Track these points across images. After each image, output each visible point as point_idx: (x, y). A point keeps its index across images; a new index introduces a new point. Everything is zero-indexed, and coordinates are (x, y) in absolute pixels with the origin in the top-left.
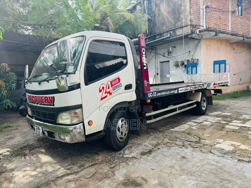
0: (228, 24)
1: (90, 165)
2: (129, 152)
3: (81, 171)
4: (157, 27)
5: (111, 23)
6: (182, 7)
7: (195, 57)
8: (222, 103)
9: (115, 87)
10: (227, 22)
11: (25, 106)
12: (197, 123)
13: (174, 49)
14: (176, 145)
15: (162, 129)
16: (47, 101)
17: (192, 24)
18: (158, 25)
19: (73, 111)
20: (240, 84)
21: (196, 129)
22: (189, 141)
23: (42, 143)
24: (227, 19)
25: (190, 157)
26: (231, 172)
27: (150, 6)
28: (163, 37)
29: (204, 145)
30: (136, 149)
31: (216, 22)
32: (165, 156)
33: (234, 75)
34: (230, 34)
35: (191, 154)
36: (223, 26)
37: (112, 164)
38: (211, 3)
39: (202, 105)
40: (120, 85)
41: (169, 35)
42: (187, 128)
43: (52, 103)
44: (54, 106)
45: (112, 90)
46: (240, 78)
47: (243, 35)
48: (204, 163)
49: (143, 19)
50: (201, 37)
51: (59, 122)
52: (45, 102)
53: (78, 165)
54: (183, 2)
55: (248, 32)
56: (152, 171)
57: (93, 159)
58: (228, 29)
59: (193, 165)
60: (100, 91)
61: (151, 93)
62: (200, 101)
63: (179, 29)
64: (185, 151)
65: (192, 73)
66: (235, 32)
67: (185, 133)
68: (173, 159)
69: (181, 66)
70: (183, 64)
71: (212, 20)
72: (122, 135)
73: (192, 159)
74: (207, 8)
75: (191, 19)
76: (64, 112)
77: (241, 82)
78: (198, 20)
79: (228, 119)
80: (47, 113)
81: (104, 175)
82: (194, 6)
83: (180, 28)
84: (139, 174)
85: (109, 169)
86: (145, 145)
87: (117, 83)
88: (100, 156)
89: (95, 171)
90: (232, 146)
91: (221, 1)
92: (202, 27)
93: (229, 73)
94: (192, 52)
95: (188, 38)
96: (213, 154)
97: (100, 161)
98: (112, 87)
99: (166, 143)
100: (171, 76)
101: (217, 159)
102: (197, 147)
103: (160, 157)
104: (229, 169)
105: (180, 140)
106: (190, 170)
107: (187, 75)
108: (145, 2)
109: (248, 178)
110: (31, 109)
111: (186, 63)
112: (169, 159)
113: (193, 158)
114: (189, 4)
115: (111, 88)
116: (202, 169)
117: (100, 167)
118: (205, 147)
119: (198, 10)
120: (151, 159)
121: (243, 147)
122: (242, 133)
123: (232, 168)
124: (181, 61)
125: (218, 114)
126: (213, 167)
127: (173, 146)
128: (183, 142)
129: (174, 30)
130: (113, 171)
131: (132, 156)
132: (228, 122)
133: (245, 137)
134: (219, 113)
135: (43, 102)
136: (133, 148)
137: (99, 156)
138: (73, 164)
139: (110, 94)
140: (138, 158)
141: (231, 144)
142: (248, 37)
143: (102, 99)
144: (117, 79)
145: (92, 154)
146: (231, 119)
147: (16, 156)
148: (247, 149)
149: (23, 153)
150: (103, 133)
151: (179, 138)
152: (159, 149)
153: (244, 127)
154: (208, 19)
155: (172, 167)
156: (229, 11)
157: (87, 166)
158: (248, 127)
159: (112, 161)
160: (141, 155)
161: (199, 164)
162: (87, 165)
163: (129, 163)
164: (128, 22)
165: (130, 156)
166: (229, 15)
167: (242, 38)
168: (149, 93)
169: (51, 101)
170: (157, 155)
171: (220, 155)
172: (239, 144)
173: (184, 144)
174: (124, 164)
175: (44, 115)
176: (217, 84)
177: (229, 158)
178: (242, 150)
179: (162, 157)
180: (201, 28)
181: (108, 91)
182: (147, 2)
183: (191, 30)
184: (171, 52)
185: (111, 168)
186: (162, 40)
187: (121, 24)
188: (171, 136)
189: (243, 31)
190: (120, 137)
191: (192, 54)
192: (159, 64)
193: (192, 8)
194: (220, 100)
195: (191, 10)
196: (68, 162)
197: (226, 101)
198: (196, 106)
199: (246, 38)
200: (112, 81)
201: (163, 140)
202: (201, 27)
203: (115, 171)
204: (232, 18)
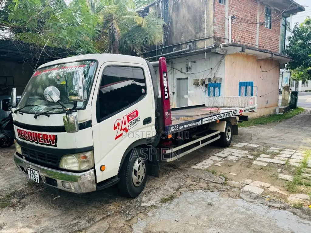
0: (256, 37)
1: (101, 217)
2: (147, 199)
3: (91, 226)
4: (174, 36)
5: (118, 28)
6: (205, 16)
7: (218, 76)
8: (247, 131)
9: (132, 122)
10: (255, 35)
11: (4, 135)
12: (221, 157)
13: (194, 64)
14: (200, 189)
15: (182, 167)
16: (46, 140)
17: (216, 36)
18: (175, 33)
19: (82, 155)
20: (266, 107)
21: (221, 166)
22: (214, 183)
23: (34, 188)
24: (255, 32)
25: (217, 204)
26: (263, 222)
27: (166, 9)
28: (181, 49)
29: (231, 187)
30: (154, 195)
31: (243, 35)
32: (189, 203)
33: (260, 96)
34: (258, 51)
35: (217, 199)
36: (250, 40)
37: (128, 216)
38: (238, 12)
39: (226, 136)
40: (138, 119)
41: (188, 48)
42: (211, 164)
43: (53, 143)
44: (56, 146)
45: (129, 126)
46: (267, 100)
47: (271, 52)
48: (233, 211)
49: (156, 25)
50: (225, 52)
51: (62, 166)
52: (43, 141)
53: (87, 219)
54: (206, 9)
55: (277, 47)
56: (176, 224)
57: (104, 209)
58: (256, 43)
59: (222, 214)
60: (115, 128)
61: (173, 127)
62: (224, 131)
63: (201, 41)
64: (211, 196)
65: (214, 95)
66: (263, 47)
67: (209, 171)
68: (198, 207)
69: (201, 85)
70: (204, 83)
71: (238, 32)
72: (139, 179)
73: (220, 207)
74: (233, 19)
75: (214, 30)
76: (70, 155)
77: (268, 105)
78: (222, 31)
79: (255, 153)
80: (46, 155)
81: (120, 230)
82: (218, 15)
83: (202, 39)
84: (161, 228)
85: (125, 223)
86: (165, 189)
87: (135, 117)
88: (113, 206)
89: (108, 226)
90: (261, 187)
91: (249, 11)
92: (227, 40)
93: (256, 97)
94: (214, 69)
95: (210, 52)
96: (242, 199)
97: (113, 212)
98: (128, 122)
99: (188, 186)
100: (189, 96)
101: (247, 205)
102: (224, 191)
103: (184, 205)
104: (260, 218)
105: (204, 181)
106: (218, 221)
107: (208, 97)
108: (161, 4)
109: (280, 228)
110: (21, 147)
111: (207, 82)
112: (194, 207)
113: (221, 204)
114: (213, 12)
115: (127, 124)
116: (231, 219)
117: (114, 220)
118: (232, 191)
119: (223, 19)
120: (173, 207)
121: (273, 189)
122: (271, 171)
123: (263, 216)
124: (201, 80)
125: (244, 146)
126: (243, 215)
127: (197, 190)
128: (207, 184)
129: (194, 42)
130: (129, 225)
131: (151, 205)
132: (255, 156)
133: (274, 176)
134: (245, 144)
135: (41, 140)
136: (151, 193)
137: (110, 205)
138: (80, 218)
139: (127, 131)
140: (158, 207)
141: (260, 186)
142: (277, 54)
143: (117, 138)
144: (134, 112)
145: (102, 203)
146: (258, 152)
147: (2, 208)
148: (277, 191)
149: (11, 203)
150: (117, 179)
151: (203, 179)
152: (181, 193)
153: (273, 163)
154: (234, 31)
155: (198, 217)
156: (257, 23)
157: (97, 220)
158: (277, 163)
159: (128, 212)
160: (161, 202)
161: (228, 213)
162: (98, 218)
163: (148, 214)
164: (139, 28)
165: (149, 204)
166: (256, 27)
167: (270, 55)
168: (170, 127)
169: (53, 141)
170: (180, 202)
171: (250, 200)
172: (268, 185)
173: (209, 187)
174: (142, 215)
175: (42, 156)
176: (244, 111)
177: (260, 204)
178: (271, 193)
179: (186, 204)
180: (226, 42)
181: (124, 127)
182: (163, 4)
183: (214, 43)
184: (190, 68)
185: (127, 221)
186: (180, 52)
187: (130, 29)
188: (193, 176)
189: (271, 46)
190: (137, 182)
191: (214, 71)
192: (175, 81)
193: (216, 17)
194: (245, 127)
195: (215, 20)
196: (73, 214)
197: (252, 129)
198: (220, 138)
199: (275, 55)
200: (129, 115)
201: (185, 182)
202: (225, 39)
203: (133, 225)
204: (260, 31)
